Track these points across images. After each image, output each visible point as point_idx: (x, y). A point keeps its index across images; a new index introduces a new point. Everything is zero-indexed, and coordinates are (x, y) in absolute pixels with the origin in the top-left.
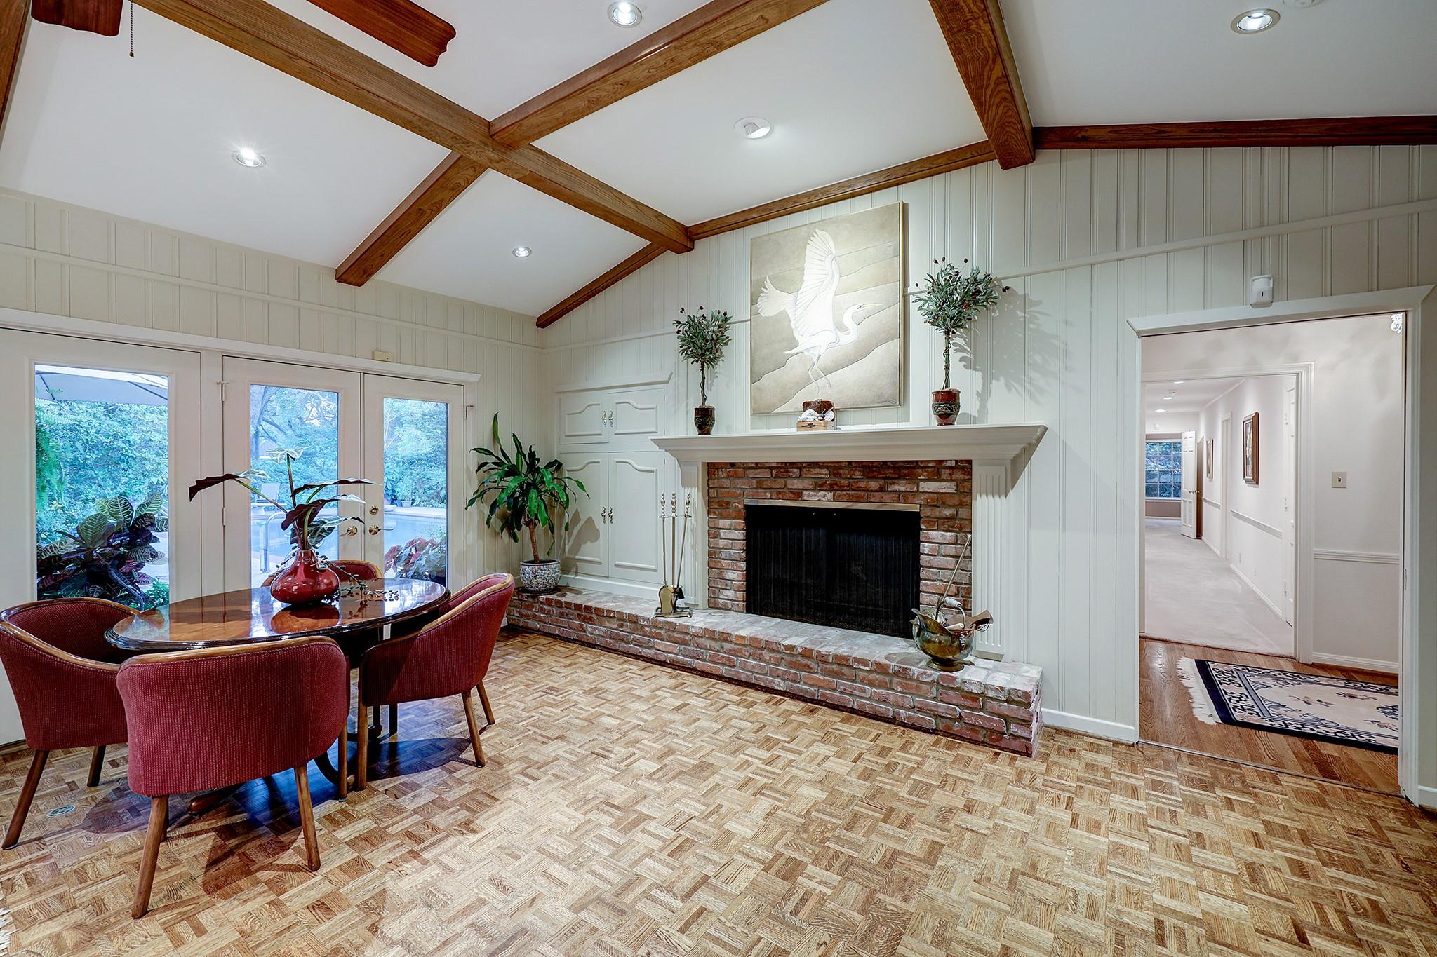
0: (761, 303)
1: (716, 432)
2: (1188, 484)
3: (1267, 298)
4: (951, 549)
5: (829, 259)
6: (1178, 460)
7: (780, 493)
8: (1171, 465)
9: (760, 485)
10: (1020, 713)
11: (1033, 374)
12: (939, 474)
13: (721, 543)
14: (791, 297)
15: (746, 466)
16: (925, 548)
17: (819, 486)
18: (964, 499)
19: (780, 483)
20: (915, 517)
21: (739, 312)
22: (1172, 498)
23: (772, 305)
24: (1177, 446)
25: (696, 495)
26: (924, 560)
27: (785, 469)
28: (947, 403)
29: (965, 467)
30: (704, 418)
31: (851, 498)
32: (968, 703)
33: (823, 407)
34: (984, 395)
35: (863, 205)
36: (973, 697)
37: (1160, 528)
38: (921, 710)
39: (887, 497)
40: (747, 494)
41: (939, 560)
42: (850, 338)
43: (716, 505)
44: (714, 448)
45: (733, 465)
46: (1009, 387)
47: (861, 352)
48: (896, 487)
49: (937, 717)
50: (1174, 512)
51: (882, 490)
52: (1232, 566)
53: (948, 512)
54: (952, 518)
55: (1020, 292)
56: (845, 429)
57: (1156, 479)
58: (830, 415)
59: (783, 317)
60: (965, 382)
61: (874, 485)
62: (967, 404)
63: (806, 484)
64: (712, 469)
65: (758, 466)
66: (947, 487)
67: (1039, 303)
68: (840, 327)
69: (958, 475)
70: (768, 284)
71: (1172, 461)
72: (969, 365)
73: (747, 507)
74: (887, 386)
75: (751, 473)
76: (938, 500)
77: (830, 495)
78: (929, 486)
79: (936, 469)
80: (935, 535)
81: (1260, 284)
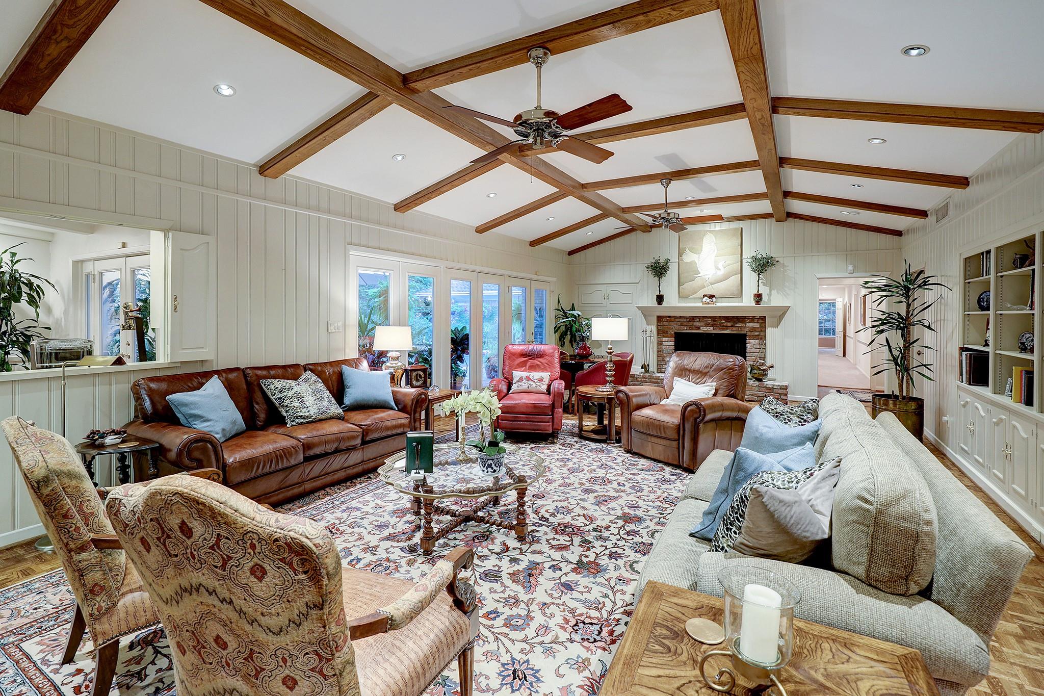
0: (684, 257)
1: (664, 304)
2: (839, 328)
3: (852, 272)
4: (758, 346)
5: (713, 244)
6: (834, 313)
7: (691, 327)
8: (831, 316)
9: (682, 324)
10: (784, 392)
11: (786, 289)
12: (753, 320)
13: (664, 347)
14: (697, 256)
15: (675, 317)
16: (748, 346)
17: (707, 325)
18: (763, 329)
19: (691, 324)
20: (745, 335)
21: (674, 258)
22: (832, 336)
23: (689, 257)
24: (834, 305)
25: (654, 328)
26: (748, 350)
27: (693, 319)
28: (758, 298)
29: (763, 319)
30: (660, 299)
31: (720, 329)
32: (768, 391)
33: (712, 297)
34: (770, 295)
35: (725, 226)
36: (770, 389)
37: (825, 352)
38: (752, 395)
39: (734, 329)
40: (675, 328)
41: (753, 350)
42: (721, 272)
43: (661, 332)
44: (662, 311)
45: (669, 317)
46: (778, 293)
47: (726, 278)
48: (738, 325)
49: (758, 396)
50: (831, 344)
51: (732, 326)
52: (857, 366)
53: (757, 334)
54: (758, 335)
55: (782, 262)
56: (718, 305)
57: (822, 325)
58: (714, 299)
59: (693, 263)
60: (763, 290)
61: (729, 324)
62: (765, 298)
63: (702, 324)
64: (659, 318)
65: (681, 317)
66: (757, 325)
67: (788, 266)
68: (717, 268)
69: (760, 321)
70: (687, 250)
71: (832, 314)
72: (765, 285)
73: (675, 333)
74: (735, 290)
75: (678, 320)
76: (754, 329)
77: (712, 328)
78: (751, 325)
79: (753, 319)
80: (752, 341)
81: (851, 268)
